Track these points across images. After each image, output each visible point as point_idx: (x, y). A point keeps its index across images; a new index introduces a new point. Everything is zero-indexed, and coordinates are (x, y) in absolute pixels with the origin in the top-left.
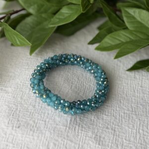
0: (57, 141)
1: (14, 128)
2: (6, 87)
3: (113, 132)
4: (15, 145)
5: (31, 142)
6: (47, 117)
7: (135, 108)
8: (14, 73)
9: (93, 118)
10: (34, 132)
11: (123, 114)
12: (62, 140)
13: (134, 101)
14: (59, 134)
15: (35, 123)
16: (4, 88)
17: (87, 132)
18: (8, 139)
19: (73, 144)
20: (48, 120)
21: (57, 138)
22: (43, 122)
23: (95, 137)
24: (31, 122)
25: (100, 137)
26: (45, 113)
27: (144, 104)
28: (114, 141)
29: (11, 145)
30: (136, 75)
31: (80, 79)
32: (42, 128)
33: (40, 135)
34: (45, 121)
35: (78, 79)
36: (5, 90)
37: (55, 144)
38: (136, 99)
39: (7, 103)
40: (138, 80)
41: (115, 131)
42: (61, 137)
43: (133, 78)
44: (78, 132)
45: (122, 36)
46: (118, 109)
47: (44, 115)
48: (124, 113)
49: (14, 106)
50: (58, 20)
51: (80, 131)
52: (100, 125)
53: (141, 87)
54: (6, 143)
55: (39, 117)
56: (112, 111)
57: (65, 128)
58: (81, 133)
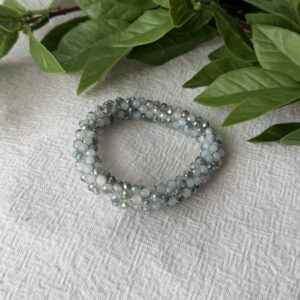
0: (92, 253)
1: (19, 220)
2: (21, 144)
3: (199, 252)
4: (16, 251)
5: (44, 250)
6: (82, 207)
7: (249, 213)
8: (41, 121)
9: (166, 221)
10: (53, 231)
11: (223, 223)
12: (101, 253)
13: (250, 198)
14: (97, 241)
15: (58, 216)
16: (17, 146)
17: (149, 244)
18: (5, 237)
19: (120, 264)
20: (81, 213)
21: (93, 249)
22: (73, 216)
23: (163, 257)
24: (52, 214)
25: (173, 257)
26: (79, 200)
27: (268, 207)
28: (199, 269)
29: (8, 249)
30: (264, 150)
32: (69, 227)
33: (63, 239)
34: (77, 215)
35: (154, 145)
36: (18, 150)
37: (87, 260)
38: (255, 195)
39: (16, 174)
40: (266, 160)
41: (202, 250)
42: (100, 247)
43: (257, 156)
44: (133, 243)
45: (246, 80)
46: (216, 210)
47: (77, 204)
48: (226, 221)
49: (27, 181)
51: (137, 242)
52: (177, 236)
53: (270, 173)
55: (68, 206)
57: (110, 232)
58: (139, 246)
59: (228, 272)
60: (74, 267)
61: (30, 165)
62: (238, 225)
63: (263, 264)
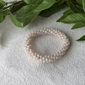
0: (30, 77)
1: (8, 67)
3: (61, 75)
4: (8, 77)
5: (16, 76)
6: (27, 63)
7: (76, 64)
9: (52, 66)
10: (18, 70)
11: (69, 66)
12: (33, 77)
13: (77, 59)
14: (31, 73)
15: (19, 66)
18: (4, 73)
19: (38, 80)
20: (26, 65)
23: (51, 77)
24: (18, 65)
25: (54, 77)
27: (82, 62)
28: (62, 80)
29: (5, 76)
30: (81, 44)
31: (48, 42)
32: (23, 69)
33: (21, 73)
34: (25, 65)
37: (29, 79)
40: (82, 47)
41: (62, 75)
43: (79, 46)
47: (25, 62)
48: (70, 66)
50: (41, 8)
51: (43, 73)
52: (55, 71)
53: (83, 51)
54: (3, 74)
55: (22, 63)
56: (63, 63)
57: (35, 70)
58: (44, 74)
59: (70, 81)
60: (25, 81)
61: (10, 50)
62: (73, 67)
63: (80, 78)
